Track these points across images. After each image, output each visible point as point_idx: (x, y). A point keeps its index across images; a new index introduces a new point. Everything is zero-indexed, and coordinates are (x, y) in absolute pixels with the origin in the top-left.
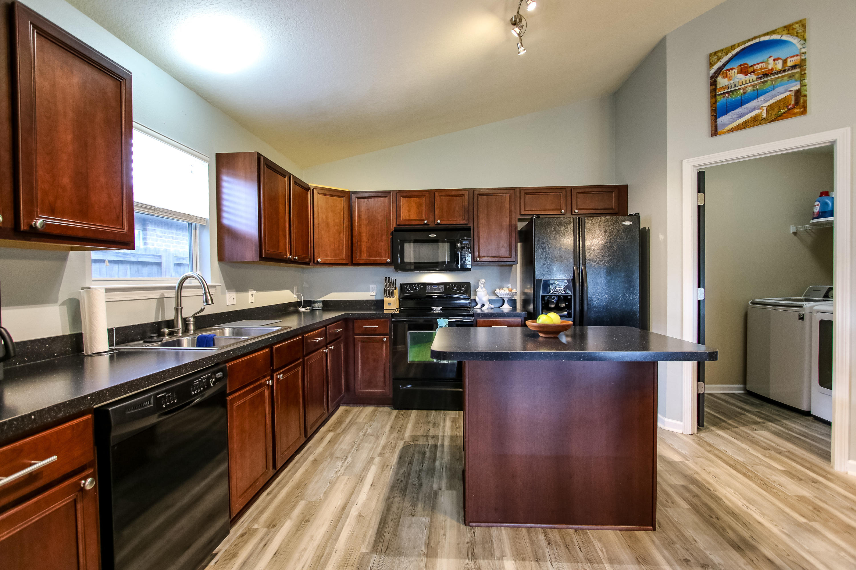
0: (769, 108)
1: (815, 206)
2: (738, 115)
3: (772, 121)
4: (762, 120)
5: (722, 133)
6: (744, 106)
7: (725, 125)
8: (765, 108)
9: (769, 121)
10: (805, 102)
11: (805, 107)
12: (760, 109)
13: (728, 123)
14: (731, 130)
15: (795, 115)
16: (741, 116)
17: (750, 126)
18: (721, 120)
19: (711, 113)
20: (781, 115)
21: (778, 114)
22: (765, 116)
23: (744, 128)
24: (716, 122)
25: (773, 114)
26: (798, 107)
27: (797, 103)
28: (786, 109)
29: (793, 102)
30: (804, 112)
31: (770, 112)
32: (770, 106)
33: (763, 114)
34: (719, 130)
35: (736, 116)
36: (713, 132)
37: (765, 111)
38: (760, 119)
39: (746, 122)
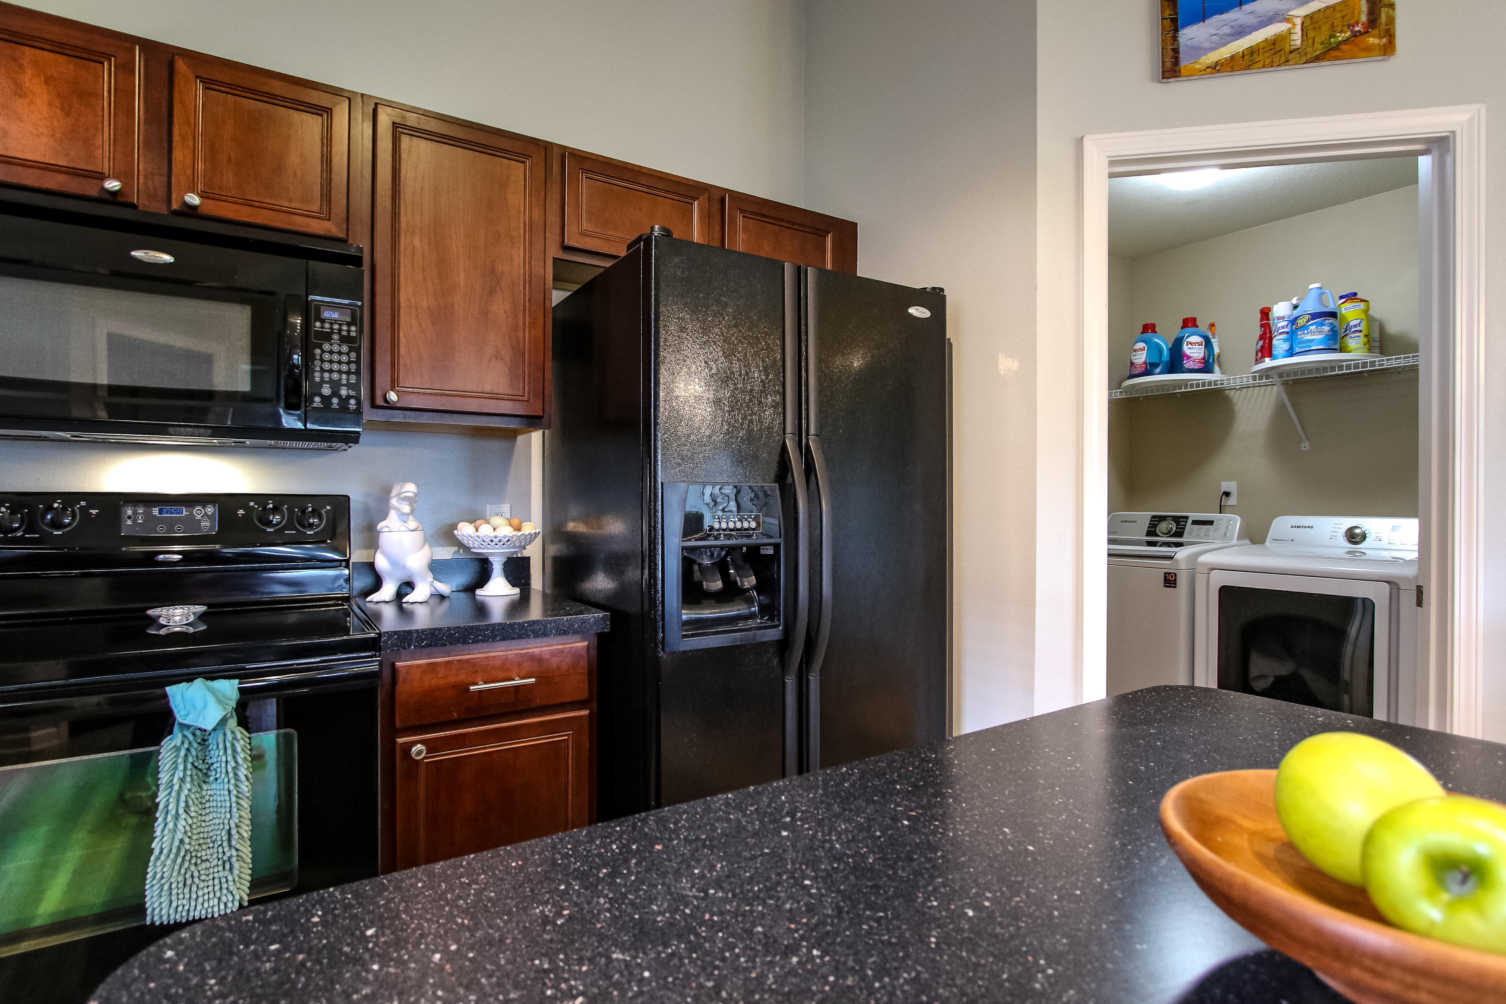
0: (1308, 23)
1: (1135, 351)
2: (1232, 27)
3: (1317, 59)
4: (1291, 52)
5: (1191, 75)
6: (1247, 8)
7: (1199, 51)
8: (1298, 21)
9: (1309, 56)
10: (1391, 21)
11: (1390, 35)
12: (1287, 20)
13: (1207, 45)
14: (1216, 68)
15: (1368, 51)
16: (1240, 32)
17: (1261, 64)
18: (1190, 35)
19: (1162, 12)
20: (1337, 47)
21: (1330, 44)
22: (1299, 42)
23: (1248, 67)
24: (1175, 38)
25: (1318, 40)
26: (1376, 32)
27: (1373, 22)
28: (1348, 34)
29: (1364, 18)
30: (1388, 48)
31: (1311, 34)
32: (1311, 17)
33: (1294, 37)
34: (1183, 63)
35: (1226, 30)
36: (1168, 65)
37: (1298, 29)
38: (1287, 49)
39: (1252, 51)
